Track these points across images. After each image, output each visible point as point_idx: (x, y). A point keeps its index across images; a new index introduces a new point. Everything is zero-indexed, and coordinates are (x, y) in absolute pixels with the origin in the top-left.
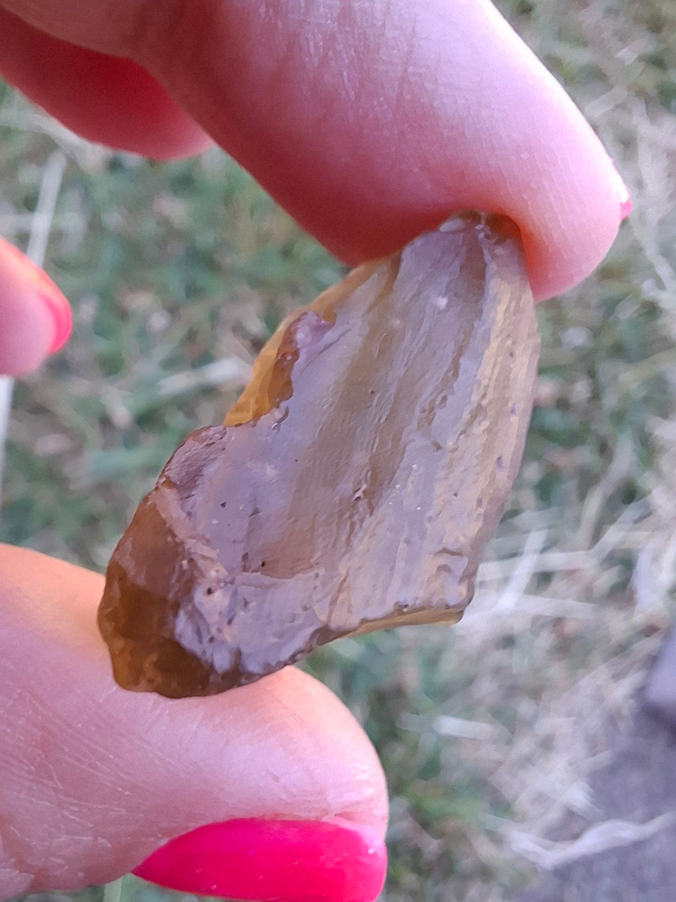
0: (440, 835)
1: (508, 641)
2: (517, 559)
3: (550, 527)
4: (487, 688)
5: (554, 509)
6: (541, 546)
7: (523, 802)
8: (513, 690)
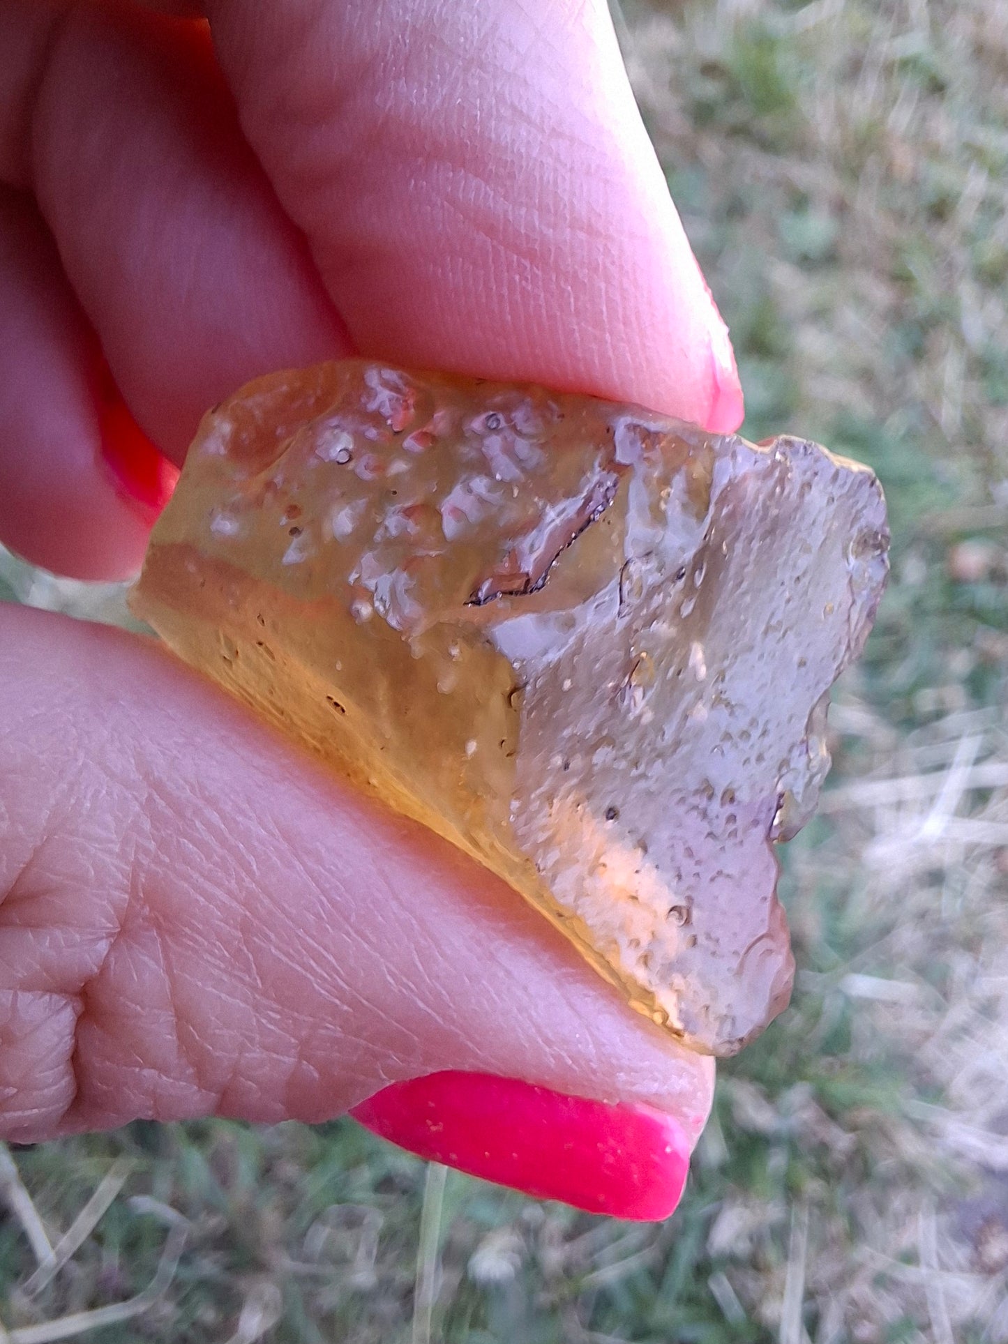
0: (854, 1128)
1: (935, 878)
2: (945, 772)
3: (986, 731)
4: (908, 938)
5: (991, 709)
6: (974, 756)
7: (959, 1085)
8: (941, 942)
